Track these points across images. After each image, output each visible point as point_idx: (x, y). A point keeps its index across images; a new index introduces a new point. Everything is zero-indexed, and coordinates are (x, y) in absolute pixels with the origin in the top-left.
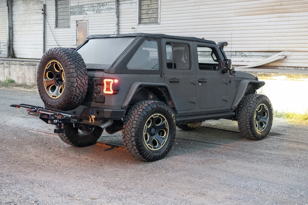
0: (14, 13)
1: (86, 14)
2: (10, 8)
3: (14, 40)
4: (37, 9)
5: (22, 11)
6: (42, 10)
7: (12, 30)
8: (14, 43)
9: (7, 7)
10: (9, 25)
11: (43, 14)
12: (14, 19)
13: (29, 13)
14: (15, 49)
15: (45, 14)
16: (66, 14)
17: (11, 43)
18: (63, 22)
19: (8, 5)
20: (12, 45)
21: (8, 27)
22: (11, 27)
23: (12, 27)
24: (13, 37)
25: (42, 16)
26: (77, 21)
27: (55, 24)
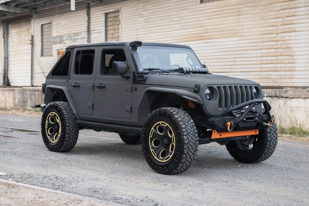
0: (9, 44)
1: (65, 43)
2: (6, 39)
3: (9, 70)
4: (27, 40)
5: (16, 42)
6: (30, 41)
7: (7, 60)
8: (9, 72)
9: (3, 39)
10: (5, 56)
11: (30, 44)
12: (9, 50)
13: (22, 44)
14: (9, 78)
15: (32, 44)
16: (49, 44)
17: (6, 72)
18: (48, 51)
19: (4, 37)
20: (7, 74)
21: (3, 57)
22: (6, 57)
23: (8, 57)
24: (9, 67)
25: (30, 46)
26: (58, 50)
27: (41, 54)
